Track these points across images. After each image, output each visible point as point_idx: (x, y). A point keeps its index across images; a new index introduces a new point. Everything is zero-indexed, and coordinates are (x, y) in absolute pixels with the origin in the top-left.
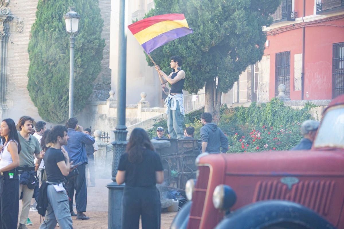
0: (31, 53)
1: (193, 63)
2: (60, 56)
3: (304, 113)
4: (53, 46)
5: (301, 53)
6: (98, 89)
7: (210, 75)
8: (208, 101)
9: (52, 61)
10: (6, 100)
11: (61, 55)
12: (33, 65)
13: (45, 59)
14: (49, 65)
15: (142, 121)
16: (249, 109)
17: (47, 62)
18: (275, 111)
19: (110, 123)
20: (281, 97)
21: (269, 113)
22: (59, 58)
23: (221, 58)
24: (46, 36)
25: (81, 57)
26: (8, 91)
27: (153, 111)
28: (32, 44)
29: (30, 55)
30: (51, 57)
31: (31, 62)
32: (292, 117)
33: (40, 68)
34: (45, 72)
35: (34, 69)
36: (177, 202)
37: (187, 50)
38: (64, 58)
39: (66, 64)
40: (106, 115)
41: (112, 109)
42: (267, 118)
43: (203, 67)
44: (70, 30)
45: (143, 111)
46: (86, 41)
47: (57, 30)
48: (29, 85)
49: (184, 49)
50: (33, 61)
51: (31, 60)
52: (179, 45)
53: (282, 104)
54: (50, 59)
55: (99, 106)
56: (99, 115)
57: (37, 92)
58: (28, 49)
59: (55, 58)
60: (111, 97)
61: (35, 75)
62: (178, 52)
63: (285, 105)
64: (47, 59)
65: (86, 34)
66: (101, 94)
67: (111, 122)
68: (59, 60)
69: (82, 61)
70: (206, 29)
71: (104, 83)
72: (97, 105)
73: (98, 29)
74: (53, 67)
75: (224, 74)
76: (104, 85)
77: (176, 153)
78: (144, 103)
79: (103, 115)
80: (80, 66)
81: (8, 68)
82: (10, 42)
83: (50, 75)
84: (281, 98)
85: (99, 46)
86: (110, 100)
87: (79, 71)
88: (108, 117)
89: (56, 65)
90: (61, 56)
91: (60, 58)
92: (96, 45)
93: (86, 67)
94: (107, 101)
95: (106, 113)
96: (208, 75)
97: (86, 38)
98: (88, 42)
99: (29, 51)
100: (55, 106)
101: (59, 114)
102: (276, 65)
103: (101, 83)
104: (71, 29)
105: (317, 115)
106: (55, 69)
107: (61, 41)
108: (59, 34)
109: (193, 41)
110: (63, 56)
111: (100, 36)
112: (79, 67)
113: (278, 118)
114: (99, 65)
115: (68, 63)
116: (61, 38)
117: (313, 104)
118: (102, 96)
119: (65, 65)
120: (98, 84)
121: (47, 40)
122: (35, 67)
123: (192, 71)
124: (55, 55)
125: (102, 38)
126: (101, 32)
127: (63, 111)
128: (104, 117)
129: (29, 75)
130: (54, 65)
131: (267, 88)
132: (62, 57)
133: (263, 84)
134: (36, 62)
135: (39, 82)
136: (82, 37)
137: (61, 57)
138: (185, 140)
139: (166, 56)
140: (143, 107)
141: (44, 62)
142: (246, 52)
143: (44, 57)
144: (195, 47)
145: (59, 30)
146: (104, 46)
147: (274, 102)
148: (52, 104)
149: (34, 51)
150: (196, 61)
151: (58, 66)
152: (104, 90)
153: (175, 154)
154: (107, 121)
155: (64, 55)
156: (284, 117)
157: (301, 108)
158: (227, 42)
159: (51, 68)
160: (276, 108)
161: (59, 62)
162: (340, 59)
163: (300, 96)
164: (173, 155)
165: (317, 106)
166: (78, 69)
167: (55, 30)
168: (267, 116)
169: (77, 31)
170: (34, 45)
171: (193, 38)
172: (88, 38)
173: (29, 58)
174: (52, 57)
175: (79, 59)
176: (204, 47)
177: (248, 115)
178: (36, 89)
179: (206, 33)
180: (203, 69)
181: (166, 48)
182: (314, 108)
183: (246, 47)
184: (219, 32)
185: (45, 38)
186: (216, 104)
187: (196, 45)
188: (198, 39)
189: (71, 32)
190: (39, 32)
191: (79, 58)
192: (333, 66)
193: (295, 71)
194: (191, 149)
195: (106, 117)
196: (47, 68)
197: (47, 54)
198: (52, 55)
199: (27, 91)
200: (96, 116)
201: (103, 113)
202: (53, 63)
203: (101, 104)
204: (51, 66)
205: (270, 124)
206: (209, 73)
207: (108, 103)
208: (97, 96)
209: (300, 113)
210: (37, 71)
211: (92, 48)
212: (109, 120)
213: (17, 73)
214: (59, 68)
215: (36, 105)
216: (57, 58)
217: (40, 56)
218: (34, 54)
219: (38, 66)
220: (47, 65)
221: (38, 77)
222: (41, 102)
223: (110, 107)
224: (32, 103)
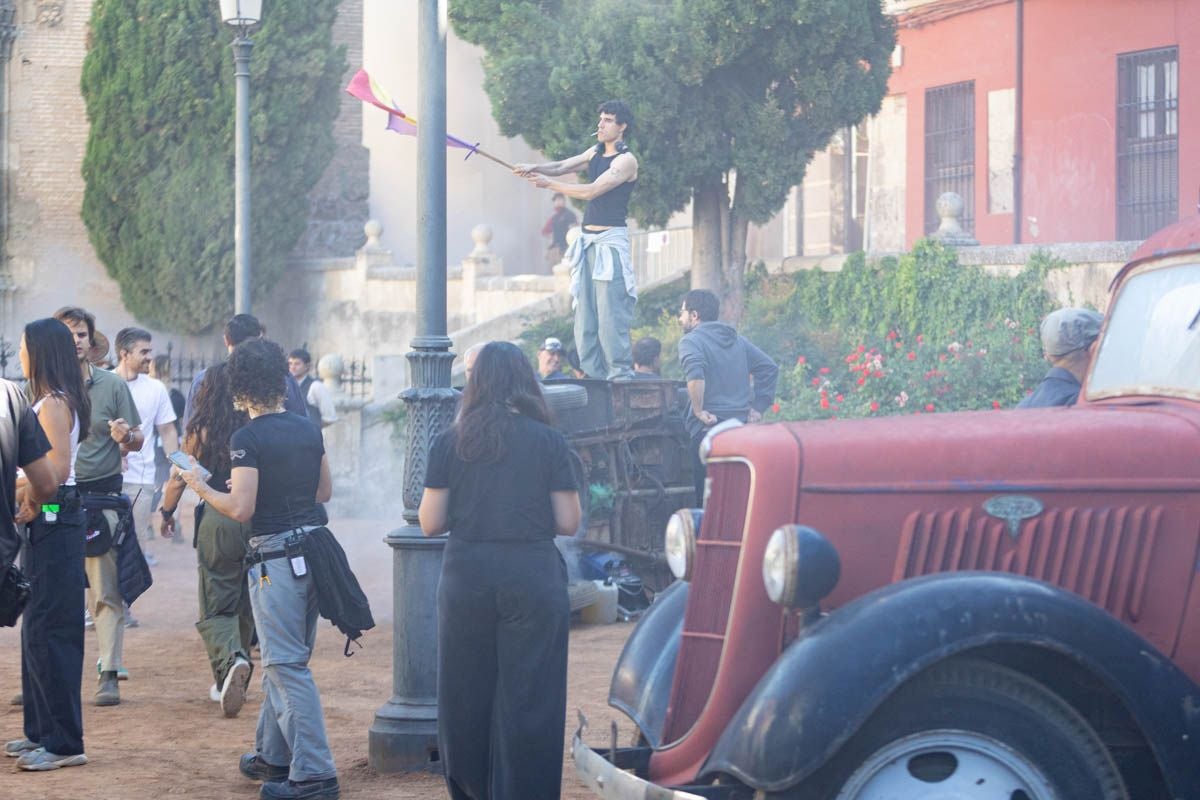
0: (92, 95)
1: (650, 126)
2: (192, 107)
3: (1025, 286)
4: (168, 70)
5: (1009, 87)
6: (327, 218)
7: (708, 163)
8: (701, 253)
9: (165, 122)
10: (10, 258)
11: (197, 101)
12: (100, 138)
13: (143, 116)
14: (157, 137)
15: (480, 320)
16: (842, 276)
17: (148, 128)
18: (927, 281)
19: (369, 329)
20: (948, 235)
21: (909, 291)
22: (189, 111)
23: (746, 108)
24: (143, 37)
25: (266, 107)
26: (15, 229)
27: (515, 287)
28: (97, 64)
29: (90, 101)
30: (163, 107)
31: (93, 128)
32: (985, 303)
33: (124, 146)
34: (144, 161)
35: (104, 152)
36: (612, 592)
37: (630, 81)
38: (207, 114)
39: (214, 131)
40: (354, 303)
41: (375, 283)
42: (903, 305)
43: (685, 134)
44: (235, 16)
45: (480, 287)
46: (283, 53)
47: (182, 15)
48: (90, 205)
49: (619, 77)
50: (99, 123)
51: (92, 118)
52: (603, 65)
53: (950, 258)
55: (329, 276)
56: (331, 304)
57: (117, 229)
58: (83, 81)
59: (176, 113)
60: (372, 241)
61: (109, 172)
62: (599, 87)
63: (961, 262)
64: (151, 113)
65: (281, 29)
66: (338, 232)
67: (374, 328)
68: (191, 120)
69: (271, 120)
70: (695, 9)
71: (345, 195)
72: (321, 272)
73: (321, 12)
74: (170, 142)
75: (755, 160)
76: (346, 203)
77: (607, 427)
78: (485, 261)
79: (343, 305)
80: (262, 140)
81: (14, 147)
82: (16, 61)
83: (160, 172)
84: (947, 240)
85: (328, 68)
86: (369, 253)
87: (261, 155)
88: (363, 309)
89: (178, 136)
90: (196, 105)
91: (194, 113)
92: (314, 68)
93: (284, 140)
94: (358, 258)
95: (355, 296)
96: (701, 163)
97: (281, 44)
98: (289, 56)
99: (85, 89)
100: (179, 279)
101: (193, 304)
102: (927, 130)
103: (334, 195)
104: (239, 13)
105: (1071, 293)
106: (178, 148)
107: (197, 53)
108: (187, 31)
109: (649, 50)
110: (206, 106)
111: (328, 35)
112: (260, 144)
113: (940, 307)
114: (328, 134)
115: (220, 128)
116: (198, 43)
117: (1054, 256)
118: (340, 239)
119: (211, 135)
120: (325, 200)
121: (148, 51)
122: (109, 142)
123: (647, 153)
124: (179, 101)
125: (336, 43)
126: (331, 21)
127: (207, 290)
128: (349, 311)
129: (89, 171)
130: (176, 139)
131: (898, 206)
132: (199, 109)
133: (881, 195)
134: (111, 128)
135: (124, 195)
136: (269, 40)
137: (197, 109)
138: (635, 384)
139: (558, 102)
140: (480, 275)
141: (141, 127)
142: (829, 85)
143: (137, 109)
144: (657, 71)
145: (189, 17)
146: (345, 70)
147: (925, 254)
149: (105, 89)
150: (660, 118)
151: (187, 141)
152: (348, 220)
153: (603, 432)
154: (357, 326)
155: (207, 100)
156: (957, 302)
157: (1014, 271)
158: (765, 51)
159: (163, 145)
160: (931, 271)
161: (191, 125)
162: (1144, 107)
163: (1010, 231)
164: (594, 434)
165: (1070, 265)
166: (257, 148)
167: (174, 16)
168: (900, 300)
169: (258, 18)
170: (104, 68)
171: (648, 41)
172: (290, 42)
173: (84, 111)
174: (168, 110)
175: (259, 115)
176: (688, 72)
177: (838, 297)
178: (112, 219)
179: (695, 23)
180: (683, 144)
181: (561, 76)
182: (1059, 271)
183: (827, 68)
184: (739, 19)
185: (142, 45)
186: (731, 260)
187: (659, 62)
188: (668, 45)
189: (236, 22)
190: (119, 24)
191: (261, 110)
192: (1120, 128)
193: (991, 147)
194: (657, 413)
195: (355, 311)
196: (150, 148)
197: (150, 98)
198: (166, 103)
199: (81, 225)
200: (323, 308)
201: (345, 298)
202: (171, 129)
203: (337, 268)
204: (162, 139)
205: (912, 326)
206: (704, 157)
207: (362, 264)
208: (321, 240)
209: (1012, 288)
210: (116, 157)
211: (303, 78)
212: (367, 319)
213: (43, 165)
214: (191, 145)
215: (114, 274)
216: (185, 112)
217: (125, 104)
218: (102, 99)
219: (119, 142)
220: (149, 135)
221: (120, 180)
222: (133, 263)
223: (370, 276)
224: (101, 268)
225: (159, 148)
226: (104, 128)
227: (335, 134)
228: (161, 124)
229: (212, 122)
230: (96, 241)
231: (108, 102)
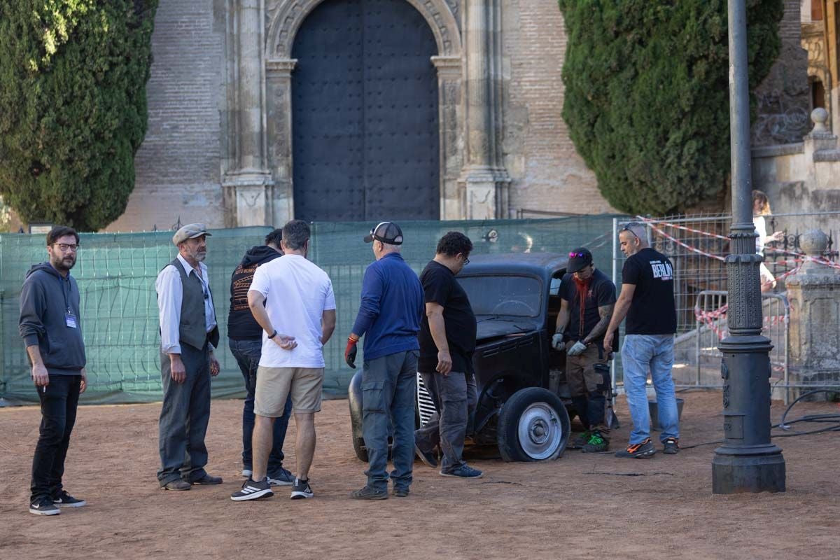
0: (569, 9)
2: (655, 13)
6: (772, 111)
9: (632, 28)
10: (505, 154)
11: (659, 8)
12: (576, 45)
13: (613, 24)
14: (625, 42)
17: (617, 34)
19: (818, 207)
22: (652, 18)
26: (509, 130)
29: (568, 14)
30: (630, 15)
31: (570, 39)
33: (597, 51)
34: (614, 64)
35: (580, 58)
38: (668, 19)
39: (675, 34)
40: (802, 183)
41: (823, 164)
48: (569, 106)
50: (575, 33)
51: (569, 30)
54: (626, 22)
55: (778, 160)
56: (780, 185)
57: (592, 125)
59: (641, 20)
60: (818, 127)
61: (585, 75)
64: (619, 23)
66: (781, 124)
67: (823, 206)
68: (654, 25)
69: (724, 22)
71: (786, 91)
72: (771, 157)
74: (637, 45)
76: (788, 98)
79: (792, 185)
80: (717, 40)
81: (506, 61)
83: (628, 73)
86: (815, 138)
87: (716, 54)
88: (811, 189)
89: (644, 39)
90: (659, 12)
91: (657, 19)
94: (806, 142)
95: (803, 177)
99: (563, 5)
100: (647, 166)
101: (659, 188)
103: (777, 91)
106: (644, 51)
110: (667, 11)
112: (715, 43)
114: (774, 34)
115: (680, 30)
118: (783, 130)
119: (672, 37)
120: (770, 96)
122: (584, 49)
124: (643, 8)
127: (672, 176)
128: (798, 192)
129: (567, 77)
130: (641, 42)
132: (662, 15)
134: (585, 36)
135: (597, 96)
137: (659, 15)
141: (611, 33)
143: (607, 19)
148: (637, 157)
149: (579, 3)
151: (651, 44)
152: (790, 113)
154: (806, 204)
155: (668, 7)
159: (630, 49)
161: (654, 30)
166: (712, 47)
173: (563, 24)
174: (634, 17)
175: (714, 18)
178: (589, 116)
191: (716, 13)
195: (804, 190)
197: (618, 7)
198: (632, 10)
199: (562, 125)
200: (773, 189)
201: (793, 179)
202: (637, 34)
203: (786, 153)
204: (629, 43)
207: (809, 149)
208: (767, 131)
210: (590, 62)
212: (816, 197)
213: (531, 76)
214: (655, 47)
215: (591, 165)
216: (649, 17)
217: (597, 14)
218: (577, 12)
219: (592, 48)
220: (617, 41)
221: (593, 81)
222: (607, 153)
223: (817, 158)
224: (581, 160)
225: (626, 51)
226: (580, 36)
227: (779, 34)
228: (629, 29)
229: (673, 26)
230: (575, 137)
231: (582, 14)
